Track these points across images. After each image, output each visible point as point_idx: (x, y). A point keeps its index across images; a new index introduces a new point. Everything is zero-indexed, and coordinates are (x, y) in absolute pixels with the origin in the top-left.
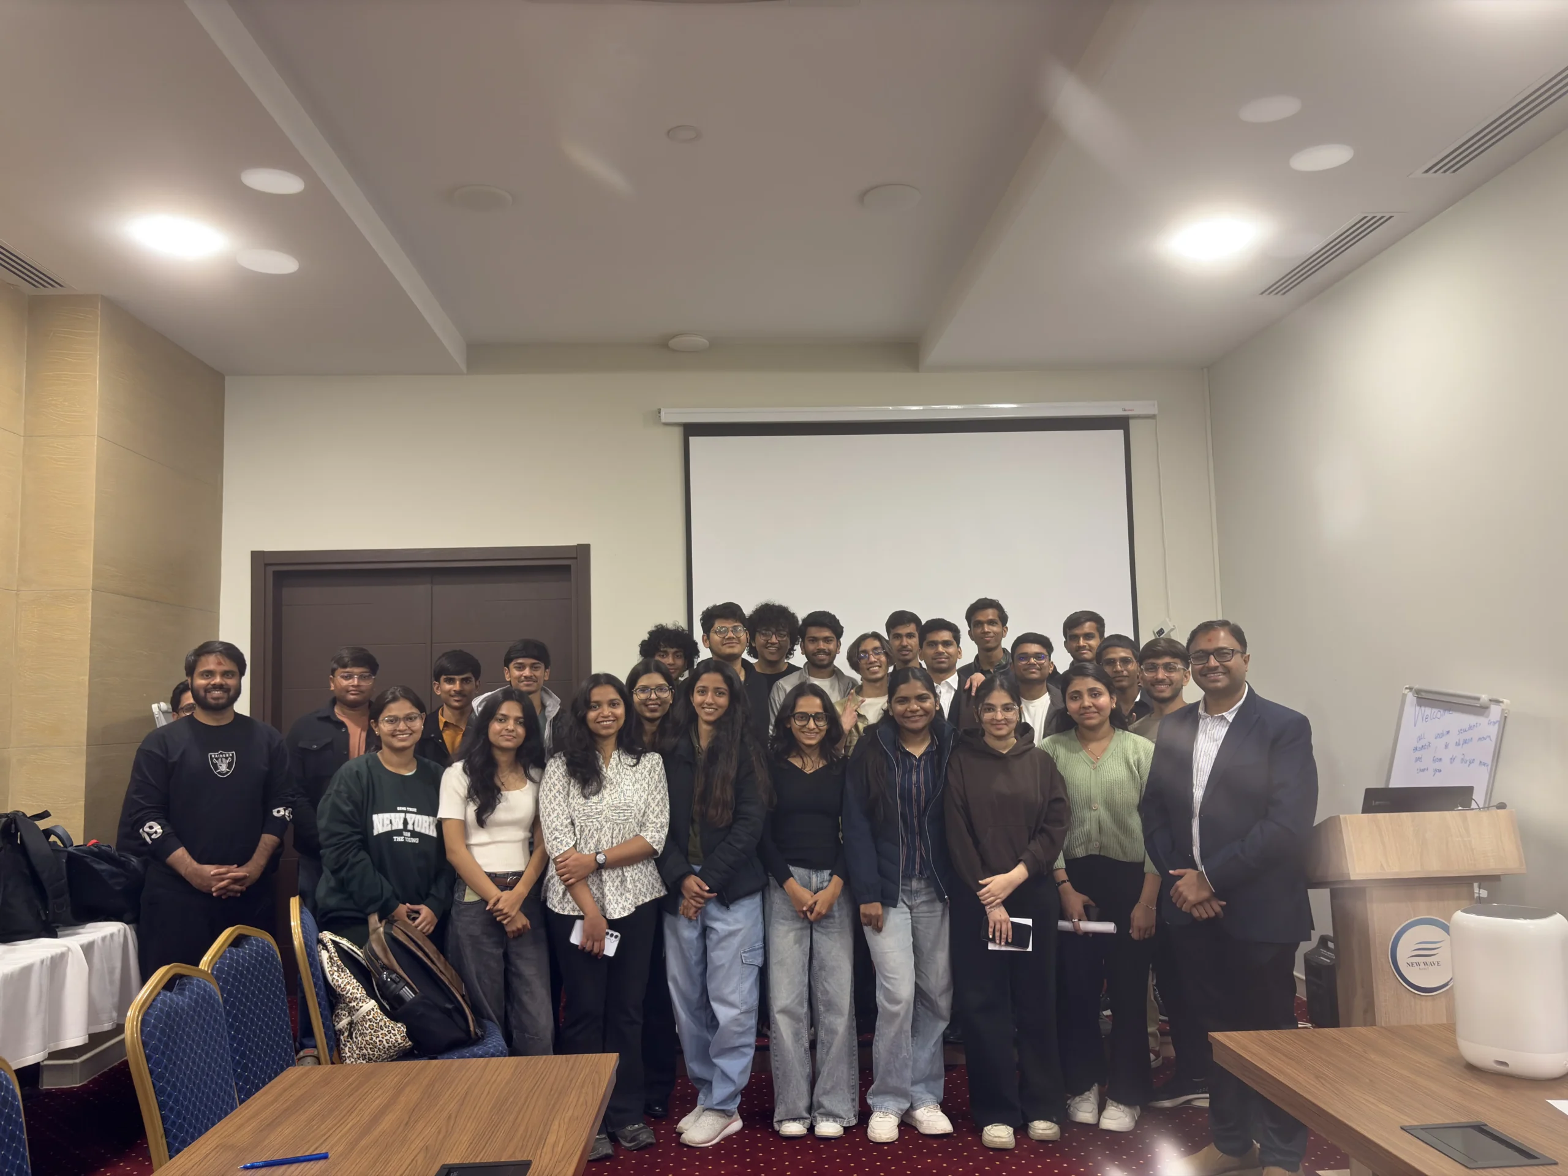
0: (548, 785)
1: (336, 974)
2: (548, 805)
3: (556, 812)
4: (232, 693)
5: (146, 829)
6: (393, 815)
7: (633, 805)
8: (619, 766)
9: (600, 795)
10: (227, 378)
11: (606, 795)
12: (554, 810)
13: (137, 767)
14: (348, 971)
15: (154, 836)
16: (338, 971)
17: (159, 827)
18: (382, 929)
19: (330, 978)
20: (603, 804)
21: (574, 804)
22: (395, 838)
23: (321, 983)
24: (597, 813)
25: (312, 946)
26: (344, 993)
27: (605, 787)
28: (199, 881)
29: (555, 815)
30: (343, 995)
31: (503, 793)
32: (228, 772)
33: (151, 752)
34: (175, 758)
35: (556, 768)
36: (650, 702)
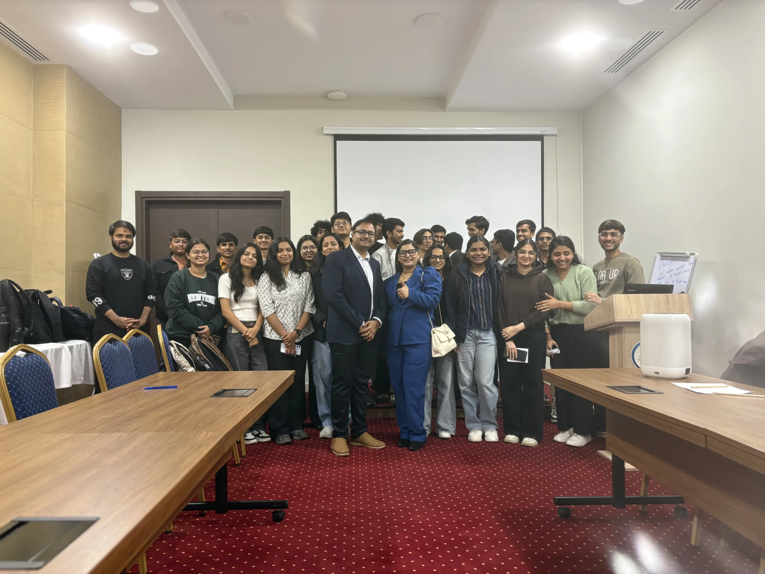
0: (262, 285)
1: (177, 356)
2: (262, 294)
3: (266, 298)
4: (130, 245)
5: (95, 300)
6: (196, 295)
7: (300, 294)
8: (292, 278)
9: (286, 291)
10: (123, 110)
11: (288, 290)
12: (265, 296)
13: (89, 274)
14: (182, 355)
15: (99, 304)
16: (178, 355)
17: (101, 300)
18: (196, 340)
19: (175, 358)
20: (287, 294)
21: (274, 294)
22: (197, 304)
23: (171, 359)
24: (285, 298)
25: (167, 346)
26: (181, 364)
27: (287, 287)
28: (119, 323)
29: (266, 299)
30: (180, 365)
31: (245, 288)
32: (129, 278)
33: (96, 268)
34: (106, 270)
35: (265, 279)
36: (307, 253)
